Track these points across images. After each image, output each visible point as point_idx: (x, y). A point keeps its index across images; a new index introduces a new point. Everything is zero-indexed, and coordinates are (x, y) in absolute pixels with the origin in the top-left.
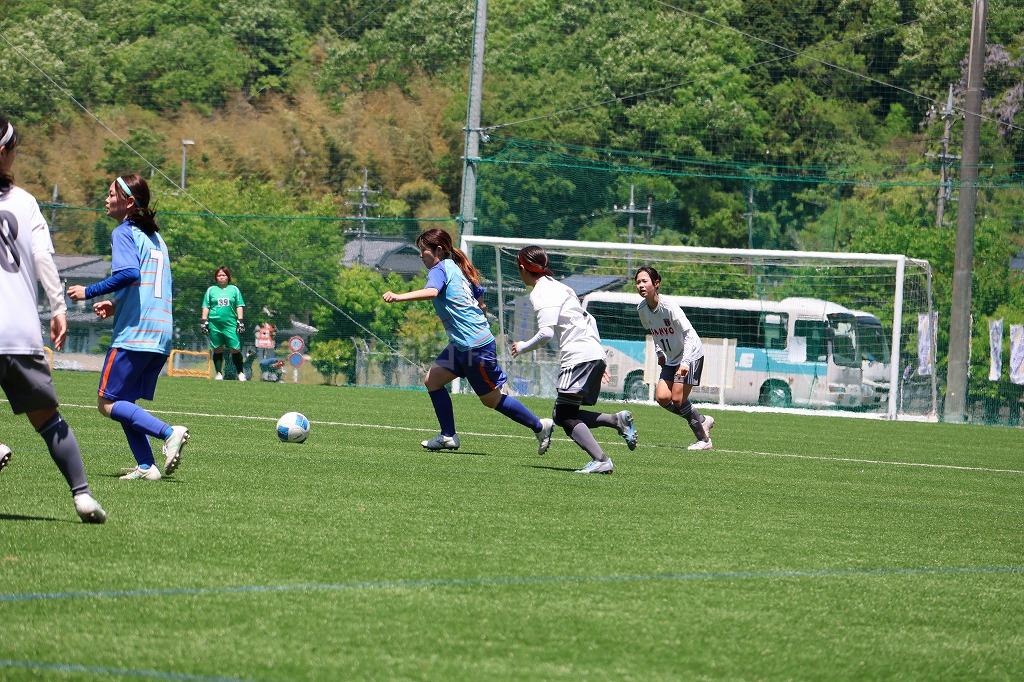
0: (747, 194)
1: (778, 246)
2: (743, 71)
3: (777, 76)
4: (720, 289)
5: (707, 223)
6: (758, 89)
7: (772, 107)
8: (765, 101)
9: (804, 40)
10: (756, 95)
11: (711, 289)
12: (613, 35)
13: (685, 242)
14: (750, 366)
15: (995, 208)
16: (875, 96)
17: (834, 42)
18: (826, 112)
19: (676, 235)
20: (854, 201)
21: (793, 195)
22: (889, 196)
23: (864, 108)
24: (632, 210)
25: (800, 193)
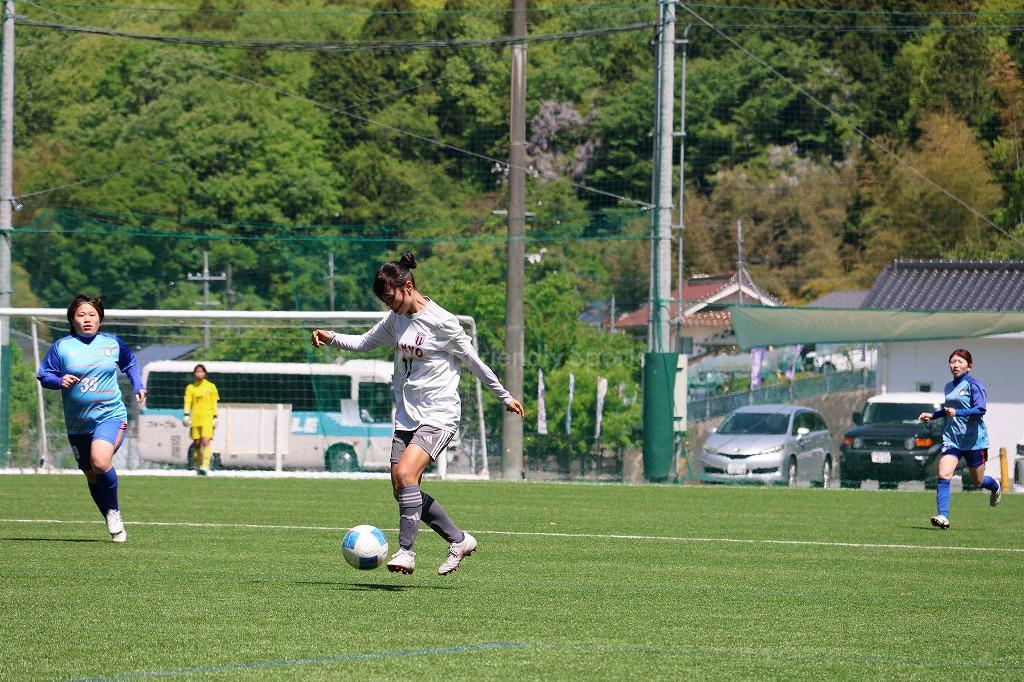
0: (326, 258)
1: (361, 309)
2: (316, 137)
3: (351, 141)
4: (290, 355)
5: (289, 288)
6: (333, 154)
7: (349, 170)
8: (339, 165)
9: (376, 105)
10: (331, 159)
11: (281, 354)
12: (188, 108)
13: (268, 308)
14: (315, 431)
15: (572, 263)
16: (449, 157)
17: (407, 106)
18: (402, 174)
19: (259, 300)
20: (434, 260)
21: (373, 257)
22: (468, 254)
23: (439, 168)
24: (207, 277)
25: (380, 254)
